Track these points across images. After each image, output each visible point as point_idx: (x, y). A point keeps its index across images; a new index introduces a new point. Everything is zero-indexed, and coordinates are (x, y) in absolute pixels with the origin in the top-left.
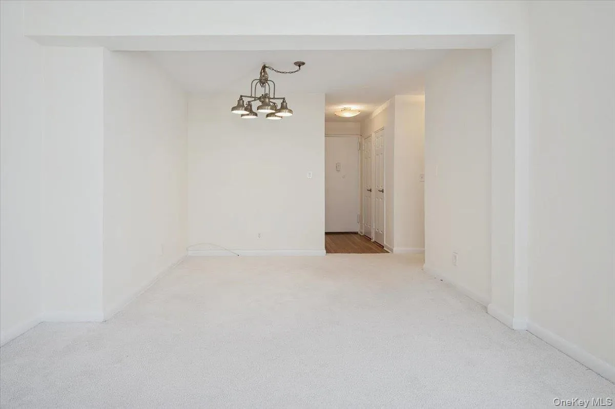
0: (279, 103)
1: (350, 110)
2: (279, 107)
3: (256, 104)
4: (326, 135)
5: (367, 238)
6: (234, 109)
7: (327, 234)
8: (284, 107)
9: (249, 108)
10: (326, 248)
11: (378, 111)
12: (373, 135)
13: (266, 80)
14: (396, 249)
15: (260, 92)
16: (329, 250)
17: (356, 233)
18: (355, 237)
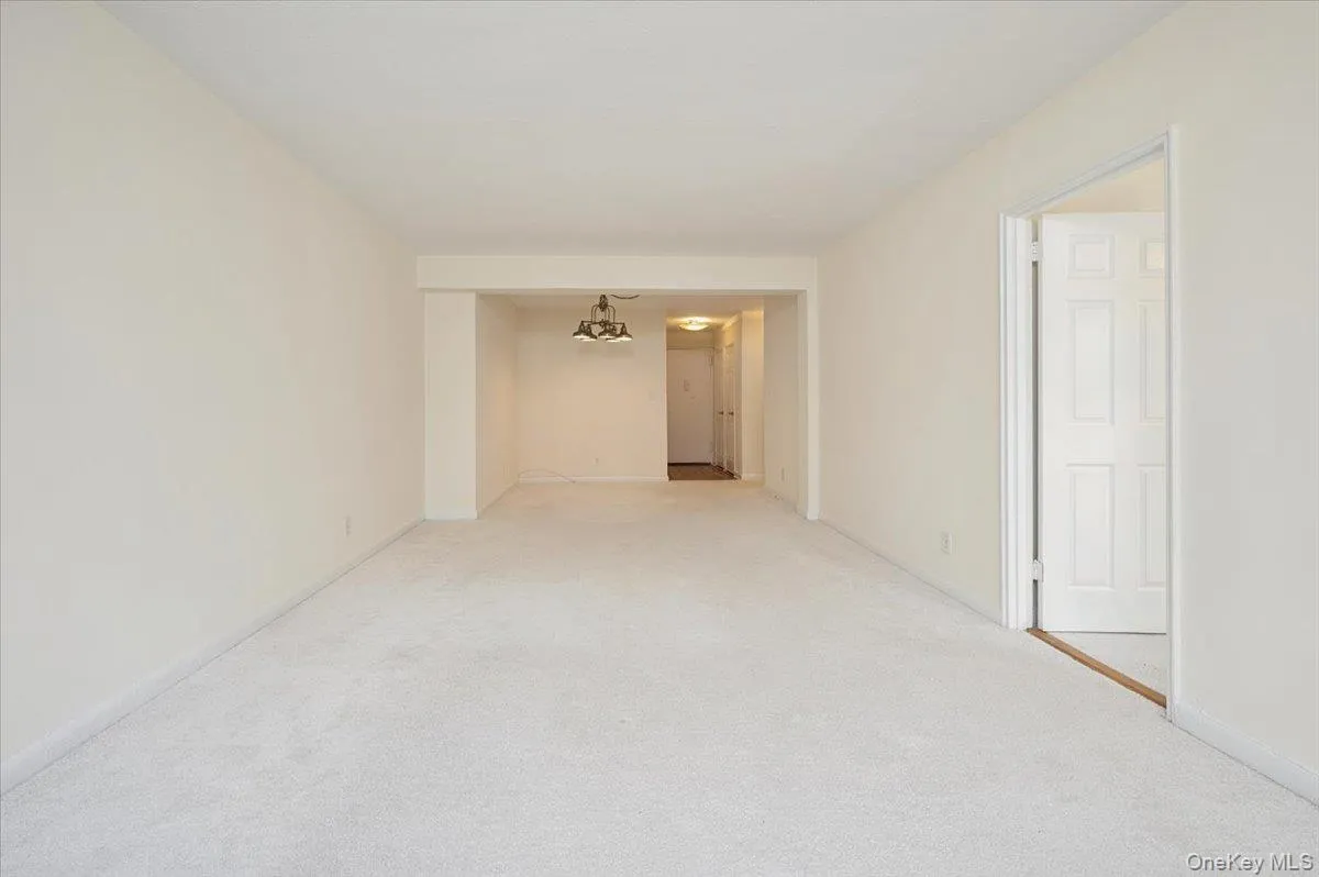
0: (619, 327)
1: (696, 323)
2: (618, 332)
3: (596, 329)
4: (669, 348)
5: (720, 468)
6: (575, 334)
7: (669, 464)
8: (623, 333)
9: (589, 334)
10: (669, 474)
11: (729, 323)
12: (724, 349)
13: (606, 305)
14: (744, 476)
15: (600, 316)
16: (671, 478)
17: (708, 464)
18: (706, 468)
